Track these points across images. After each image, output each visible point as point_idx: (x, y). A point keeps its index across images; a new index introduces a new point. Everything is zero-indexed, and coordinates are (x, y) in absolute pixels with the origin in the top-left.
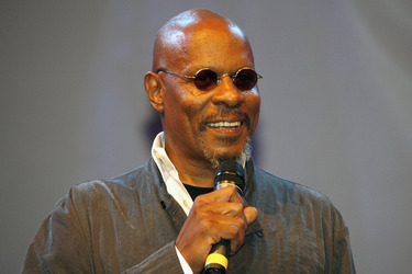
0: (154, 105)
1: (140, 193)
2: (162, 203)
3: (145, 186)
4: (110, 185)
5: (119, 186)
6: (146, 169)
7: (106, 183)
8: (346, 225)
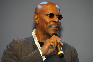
0: (36, 22)
1: (29, 42)
2: (33, 45)
3: (30, 41)
4: (23, 40)
5: (24, 40)
6: (31, 37)
7: (22, 39)
8: (78, 53)
